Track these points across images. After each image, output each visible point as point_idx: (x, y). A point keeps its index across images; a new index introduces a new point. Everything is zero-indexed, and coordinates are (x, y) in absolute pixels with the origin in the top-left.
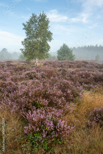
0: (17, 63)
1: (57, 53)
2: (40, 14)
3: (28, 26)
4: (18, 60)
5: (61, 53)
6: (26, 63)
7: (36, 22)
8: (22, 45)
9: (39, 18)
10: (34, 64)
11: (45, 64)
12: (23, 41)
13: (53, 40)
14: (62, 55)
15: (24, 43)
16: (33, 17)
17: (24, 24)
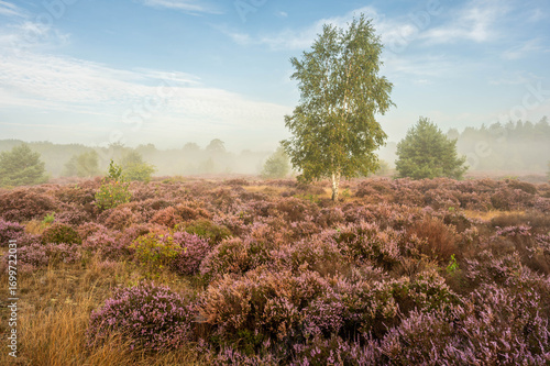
0: (265, 187)
1: (397, 154)
2: (353, 25)
3: (310, 65)
5: (413, 151)
6: (293, 189)
7: (336, 50)
8: (288, 128)
9: (349, 38)
10: (322, 192)
12: (291, 115)
13: (391, 107)
14: (417, 158)
15: (292, 121)
16: (326, 35)
17: (295, 62)
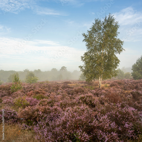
0: (76, 84)
1: (132, 69)
2: (106, 18)
3: (90, 36)
4: (78, 80)
5: (139, 68)
6: (86, 85)
7: (100, 29)
8: (82, 61)
9: (103, 24)
10: (97, 85)
11: (112, 86)
12: (83, 56)
13: (123, 51)
14: (140, 71)
15: (84, 58)
16: (96, 23)
17: (84, 35)
